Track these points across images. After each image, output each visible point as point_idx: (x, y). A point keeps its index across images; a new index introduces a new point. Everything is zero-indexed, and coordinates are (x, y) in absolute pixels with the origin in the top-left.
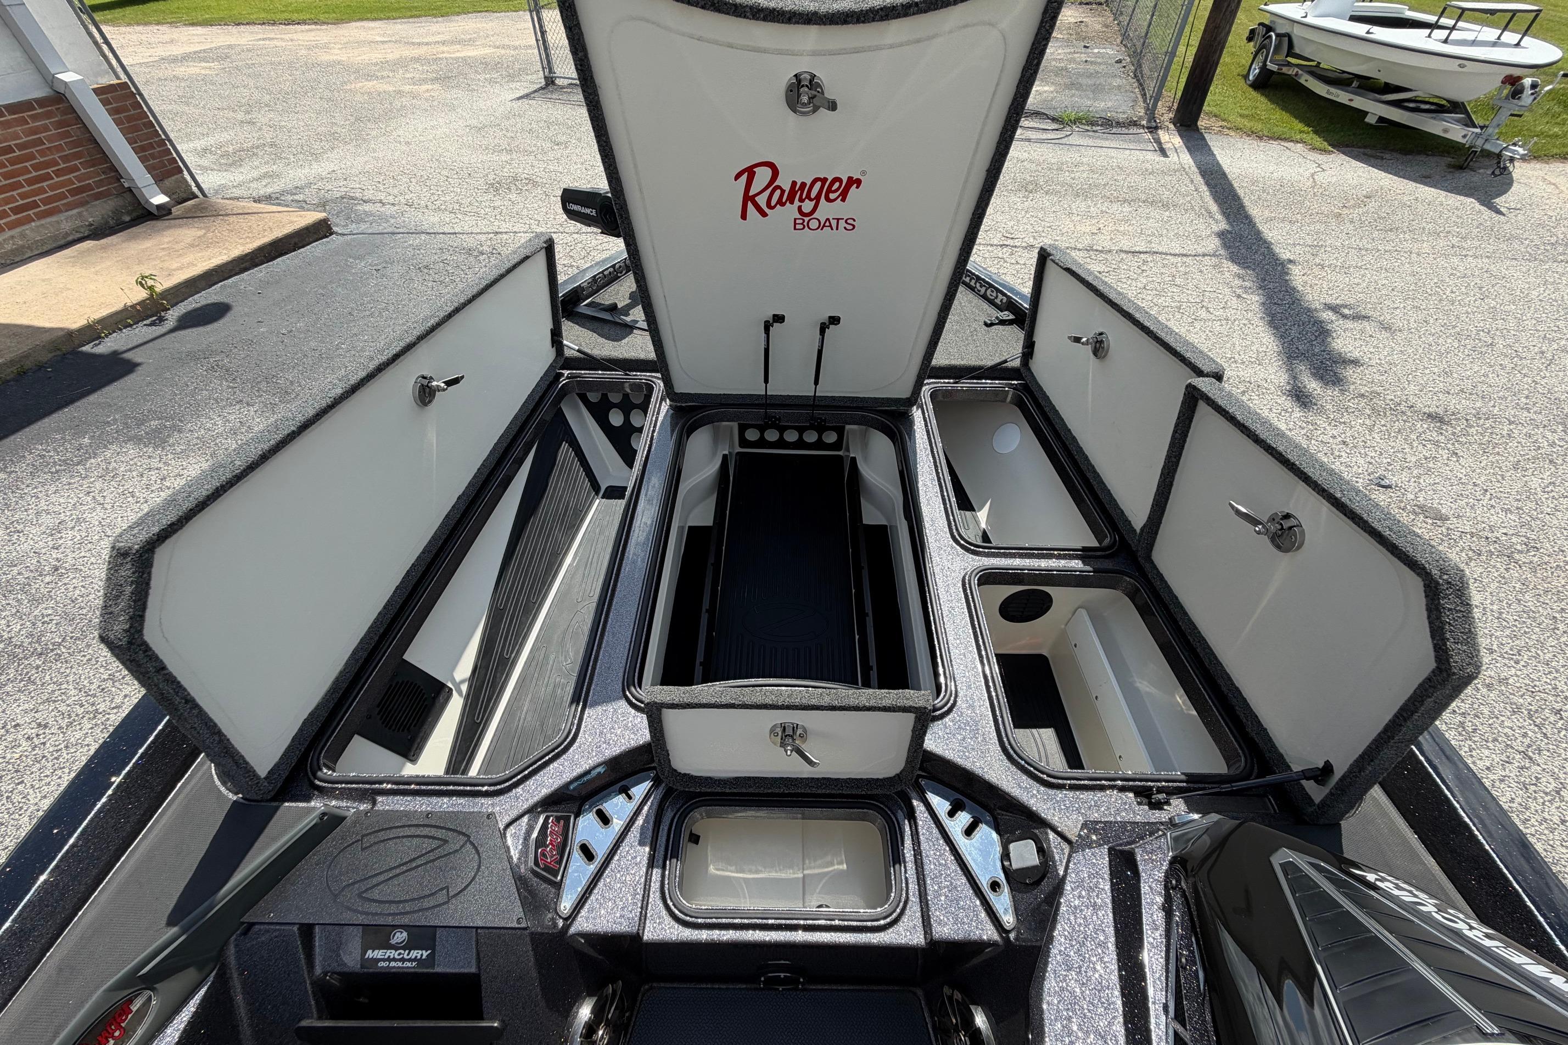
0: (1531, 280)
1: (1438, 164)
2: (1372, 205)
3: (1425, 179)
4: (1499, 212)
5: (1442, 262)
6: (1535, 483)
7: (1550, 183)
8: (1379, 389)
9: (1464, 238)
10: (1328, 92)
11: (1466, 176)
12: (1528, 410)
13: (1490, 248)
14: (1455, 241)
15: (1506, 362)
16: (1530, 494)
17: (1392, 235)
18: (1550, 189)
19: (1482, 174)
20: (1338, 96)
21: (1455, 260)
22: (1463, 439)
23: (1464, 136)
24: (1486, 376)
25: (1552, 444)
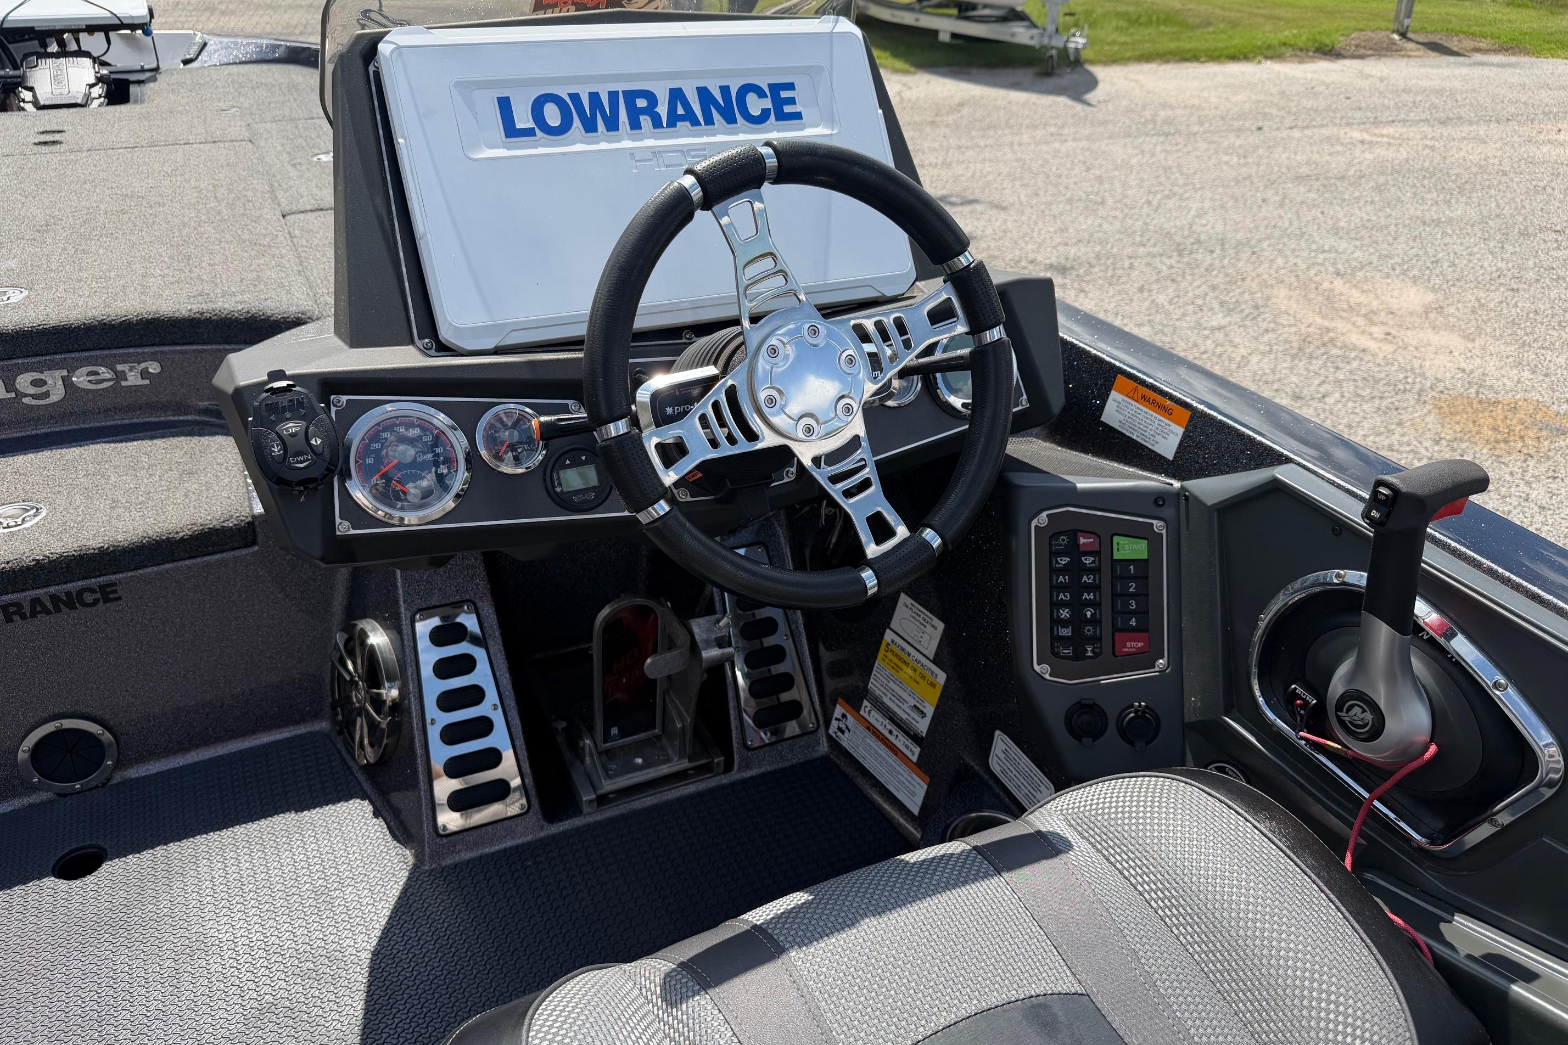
0: (1130, 151)
1: (1025, 74)
2: (966, 111)
3: (1016, 86)
4: (1089, 105)
5: (1045, 148)
6: (1162, 299)
7: (1131, 80)
8: (997, 253)
9: (1062, 127)
10: (893, 16)
11: (1052, 82)
12: (1144, 246)
13: (1088, 132)
14: (1053, 129)
15: (1118, 213)
16: (1158, 308)
17: (991, 133)
18: (1133, 84)
19: (1068, 77)
20: (902, 17)
21: (1057, 145)
22: (1087, 278)
23: (1032, 38)
24: (1100, 225)
25: (1171, 267)
